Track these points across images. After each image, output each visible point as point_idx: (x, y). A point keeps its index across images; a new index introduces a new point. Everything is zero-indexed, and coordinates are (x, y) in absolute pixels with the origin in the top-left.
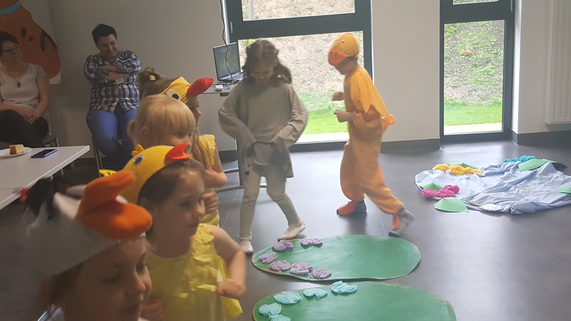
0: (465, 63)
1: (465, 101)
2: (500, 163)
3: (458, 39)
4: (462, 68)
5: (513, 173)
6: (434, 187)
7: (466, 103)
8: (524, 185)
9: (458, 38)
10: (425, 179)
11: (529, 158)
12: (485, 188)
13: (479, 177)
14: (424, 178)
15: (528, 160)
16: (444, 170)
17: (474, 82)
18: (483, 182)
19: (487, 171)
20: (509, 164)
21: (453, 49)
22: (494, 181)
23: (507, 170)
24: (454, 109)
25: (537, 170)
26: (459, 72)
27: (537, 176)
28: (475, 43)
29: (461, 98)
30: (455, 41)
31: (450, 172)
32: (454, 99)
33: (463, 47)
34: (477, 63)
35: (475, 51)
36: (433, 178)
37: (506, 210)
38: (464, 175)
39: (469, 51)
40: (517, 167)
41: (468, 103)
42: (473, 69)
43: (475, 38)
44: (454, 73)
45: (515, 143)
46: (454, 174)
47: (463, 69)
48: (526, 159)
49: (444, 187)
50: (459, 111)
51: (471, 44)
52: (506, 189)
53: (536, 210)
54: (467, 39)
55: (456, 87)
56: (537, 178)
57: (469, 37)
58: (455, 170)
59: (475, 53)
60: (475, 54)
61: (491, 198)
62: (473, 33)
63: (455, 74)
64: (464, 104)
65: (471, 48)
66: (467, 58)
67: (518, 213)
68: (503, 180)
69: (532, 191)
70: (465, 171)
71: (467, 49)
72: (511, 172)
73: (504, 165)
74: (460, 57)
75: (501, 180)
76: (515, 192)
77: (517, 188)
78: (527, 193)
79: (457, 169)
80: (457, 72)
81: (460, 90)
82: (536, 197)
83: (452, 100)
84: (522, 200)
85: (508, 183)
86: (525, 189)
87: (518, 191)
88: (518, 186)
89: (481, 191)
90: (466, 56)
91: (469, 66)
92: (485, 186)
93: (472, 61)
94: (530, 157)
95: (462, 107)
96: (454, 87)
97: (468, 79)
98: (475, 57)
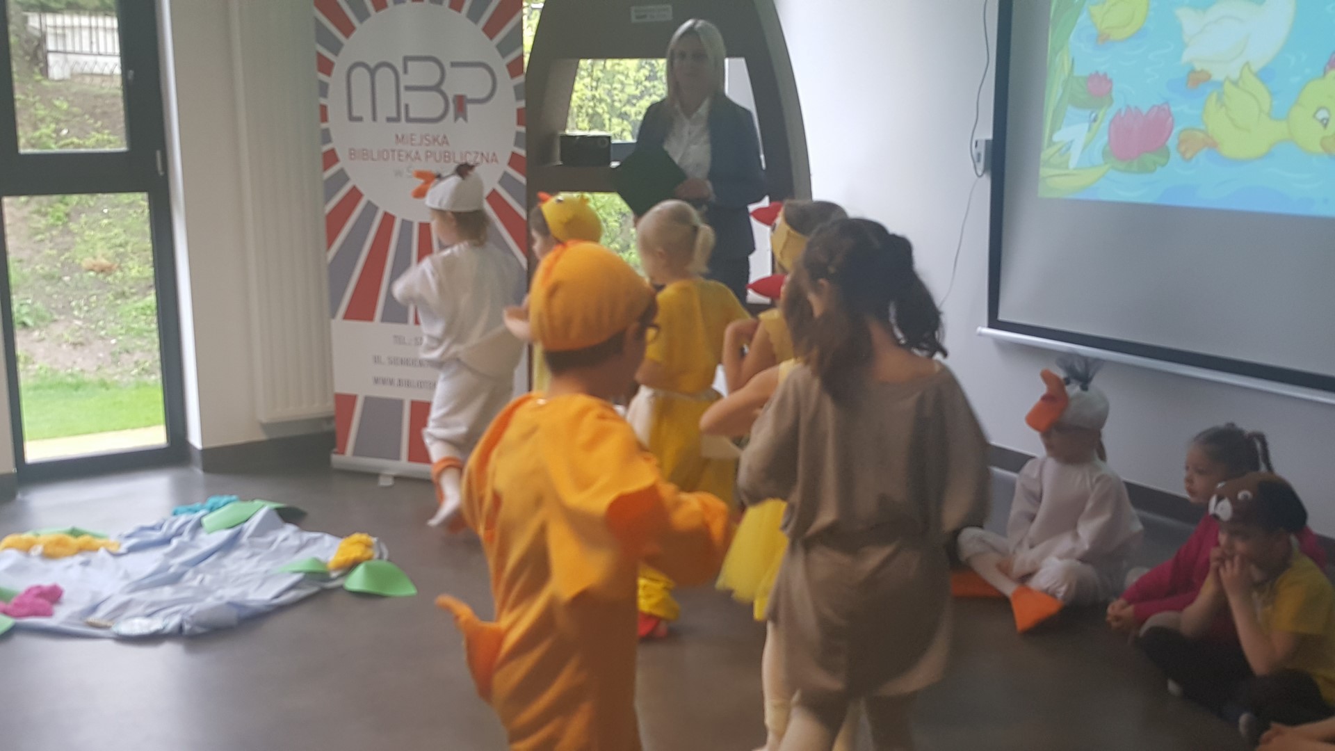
0: (99, 288)
1: (106, 377)
2: (162, 519)
3: (76, 234)
4: (90, 299)
7: (108, 382)
8: (213, 564)
9: (76, 231)
11: (224, 500)
12: (125, 583)
13: (110, 559)
15: (225, 504)
17: (123, 332)
18: (121, 568)
19: (133, 541)
20: (182, 519)
21: (67, 256)
22: (148, 562)
23: (178, 533)
25: (243, 527)
26: (86, 308)
27: (244, 540)
28: (118, 243)
29: (95, 369)
30: (69, 238)
31: (42, 553)
32: (79, 372)
33: (90, 251)
34: (126, 289)
35: (118, 260)
37: (173, 627)
39: (104, 261)
40: (199, 525)
41: (112, 382)
43: (116, 232)
44: (73, 310)
45: (197, 470)
47: (94, 303)
48: (217, 504)
50: (92, 400)
51: (109, 245)
52: (175, 579)
53: (238, 619)
54: (98, 234)
56: (243, 545)
57: (102, 228)
58: (53, 545)
59: (120, 265)
61: (139, 603)
63: (76, 313)
64: (104, 384)
65: (111, 253)
66: (101, 276)
67: (199, 630)
68: (167, 559)
69: (233, 577)
70: (76, 546)
71: (99, 256)
72: (186, 537)
73: (170, 524)
74: (84, 275)
75: (163, 560)
76: (195, 583)
77: (198, 574)
78: (221, 583)
79: (59, 543)
80: (80, 309)
81: (91, 351)
82: (239, 590)
83: (72, 375)
84: (209, 600)
85: (180, 564)
86: (218, 574)
87: (202, 581)
88: (202, 567)
89: (116, 592)
90: (98, 273)
91: (109, 295)
92: (127, 576)
93: (113, 285)
94: (227, 499)
95: (99, 390)
96: (75, 344)
97: (109, 324)
98: (121, 274)
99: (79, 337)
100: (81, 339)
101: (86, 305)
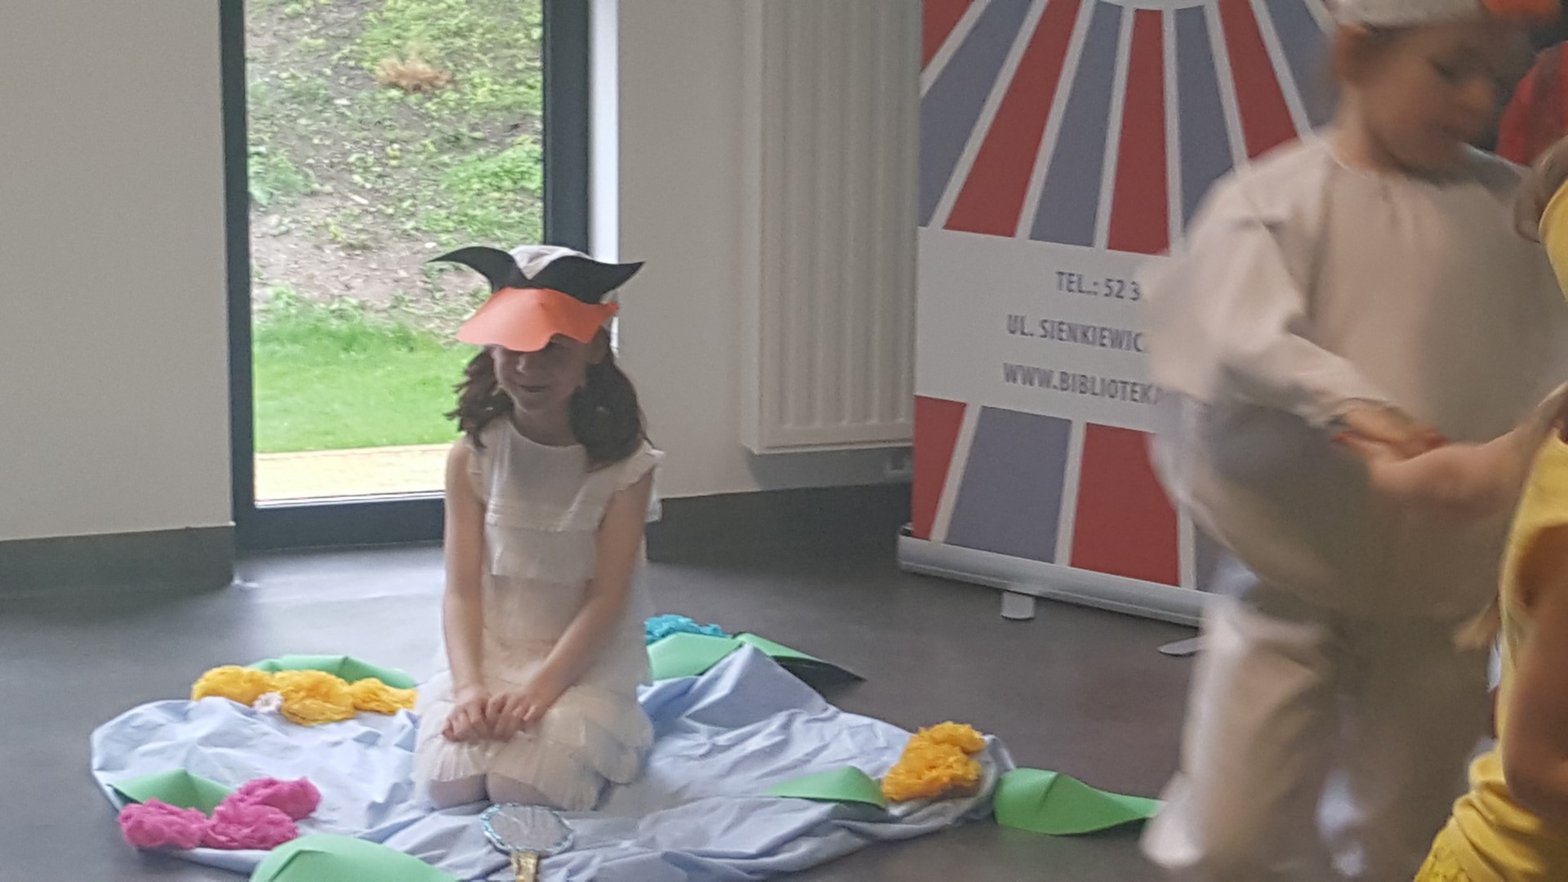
0: (407, 127)
1: (410, 323)
4: (388, 149)
6: (185, 790)
7: (414, 333)
10: (143, 748)
14: (140, 743)
16: (247, 700)
17: (450, 224)
21: (346, 51)
24: (357, 362)
26: (378, 169)
28: (452, 28)
29: (388, 305)
31: (279, 709)
32: (355, 308)
33: (395, 42)
34: (464, 130)
35: (451, 65)
36: (181, 745)
38: (351, 723)
39: (420, 66)
41: (423, 333)
44: (351, 172)
46: (298, 719)
47: (395, 158)
49: (240, 789)
50: (379, 373)
51: (434, 32)
55: (364, 247)
58: (302, 694)
59: (454, 76)
60: (452, 81)
63: (357, 178)
64: (405, 340)
65: (435, 49)
66: (413, 99)
70: (351, 700)
71: (413, 55)
74: (379, 96)
79: (314, 691)
80: (366, 169)
81: (382, 264)
83: (341, 315)
90: (406, 91)
91: (427, 141)
93: (440, 119)
94: (671, 625)
95: (393, 351)
96: (351, 246)
97: (421, 208)
98: (455, 96)
99: (360, 231)
100: (363, 237)
101: (378, 161)
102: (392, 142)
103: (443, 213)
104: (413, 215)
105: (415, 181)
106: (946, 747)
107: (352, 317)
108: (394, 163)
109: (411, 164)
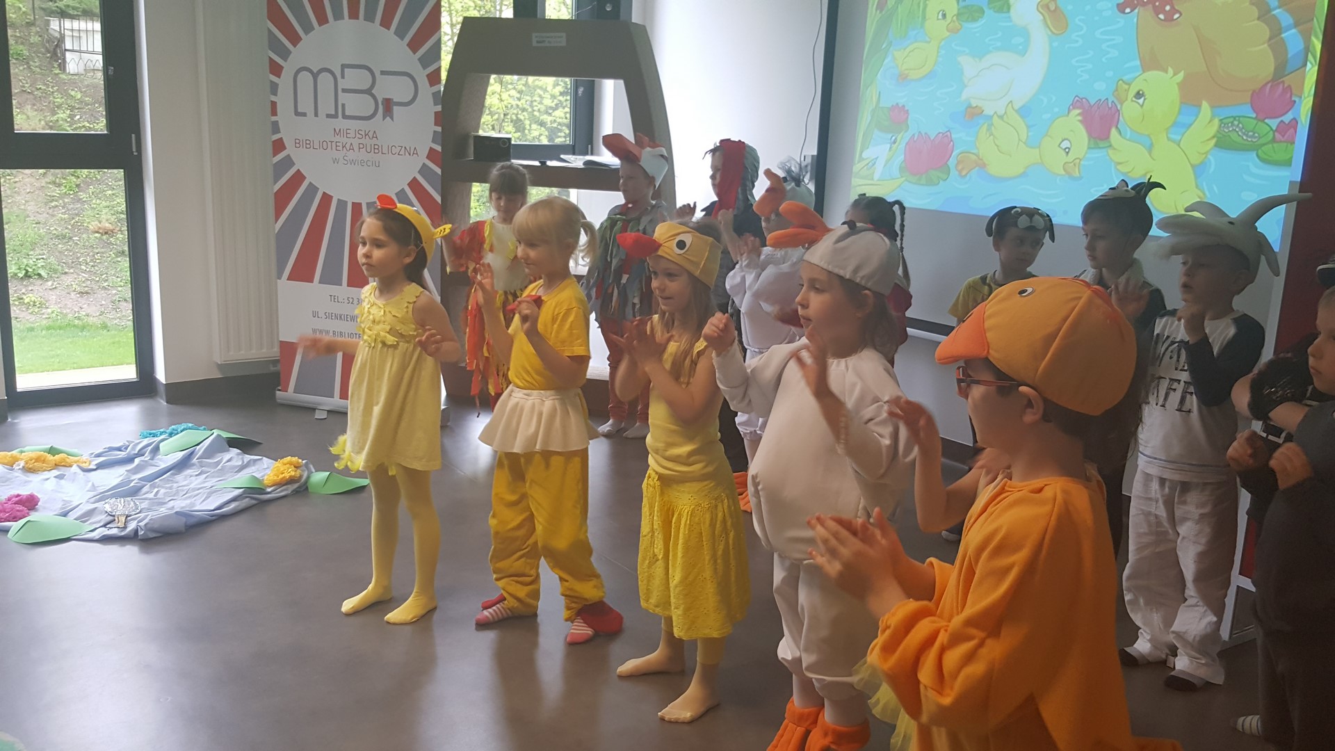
0: (102, 248)
1: (107, 321)
2: (127, 441)
3: (85, 201)
4: (96, 256)
5: (152, 459)
7: (109, 325)
8: (168, 480)
9: (84, 199)
11: (183, 427)
12: (95, 493)
13: (82, 473)
15: (182, 431)
17: (122, 284)
18: (89, 481)
19: (101, 459)
20: (146, 442)
21: (77, 219)
22: (112, 477)
23: (140, 454)
24: (86, 336)
25: (196, 449)
26: (92, 264)
27: (195, 460)
28: (120, 211)
29: (98, 314)
30: (79, 205)
31: (24, 467)
33: (97, 216)
35: (119, 224)
37: (132, 530)
39: (107, 225)
40: (156, 450)
42: (119, 259)
43: (118, 201)
44: (81, 265)
45: (162, 401)
47: (98, 259)
48: (176, 430)
49: (5, 500)
51: (112, 212)
52: (135, 492)
53: (186, 526)
54: (103, 202)
55: (87, 293)
56: (194, 465)
57: (107, 197)
58: (33, 461)
59: (121, 228)
60: (120, 230)
62: (114, 192)
63: (83, 267)
64: (105, 327)
65: (113, 219)
66: (104, 237)
67: (152, 535)
68: (130, 475)
69: (183, 491)
70: (54, 462)
71: (104, 221)
72: (147, 457)
73: (134, 445)
74: (91, 236)
75: (127, 475)
76: (151, 495)
77: (155, 487)
78: (173, 496)
80: (87, 264)
82: (188, 502)
83: (79, 318)
84: (162, 510)
85: (140, 479)
86: (171, 488)
87: (157, 492)
88: (157, 482)
89: (84, 501)
90: (102, 235)
91: (111, 253)
92: (94, 487)
93: (116, 245)
94: (185, 427)
95: (101, 331)
96: (82, 292)
97: (110, 278)
98: (122, 236)
99: (85, 287)
100: (86, 289)
101: (92, 261)
102: (98, 253)
103: (119, 279)
104: (107, 280)
105: (107, 268)
106: (288, 466)
107: (84, 319)
108: (98, 261)
109: (105, 262)
